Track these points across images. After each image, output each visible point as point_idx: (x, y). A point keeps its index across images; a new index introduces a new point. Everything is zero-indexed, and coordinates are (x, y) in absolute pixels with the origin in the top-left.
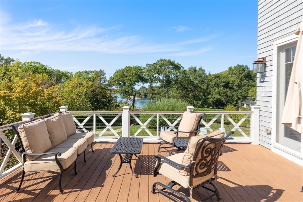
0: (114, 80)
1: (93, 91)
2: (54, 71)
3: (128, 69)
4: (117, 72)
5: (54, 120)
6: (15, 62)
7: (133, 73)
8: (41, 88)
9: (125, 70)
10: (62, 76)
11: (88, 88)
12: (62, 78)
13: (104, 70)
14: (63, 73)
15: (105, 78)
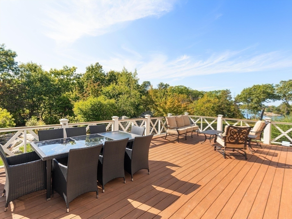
0: (241, 97)
1: (219, 106)
2: (193, 91)
3: (255, 88)
4: (244, 90)
5: (179, 117)
6: (169, 87)
7: (261, 91)
8: (180, 103)
9: (253, 89)
10: (199, 94)
11: (215, 103)
12: (199, 96)
13: (229, 90)
14: (200, 92)
15: (231, 96)
